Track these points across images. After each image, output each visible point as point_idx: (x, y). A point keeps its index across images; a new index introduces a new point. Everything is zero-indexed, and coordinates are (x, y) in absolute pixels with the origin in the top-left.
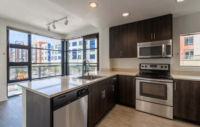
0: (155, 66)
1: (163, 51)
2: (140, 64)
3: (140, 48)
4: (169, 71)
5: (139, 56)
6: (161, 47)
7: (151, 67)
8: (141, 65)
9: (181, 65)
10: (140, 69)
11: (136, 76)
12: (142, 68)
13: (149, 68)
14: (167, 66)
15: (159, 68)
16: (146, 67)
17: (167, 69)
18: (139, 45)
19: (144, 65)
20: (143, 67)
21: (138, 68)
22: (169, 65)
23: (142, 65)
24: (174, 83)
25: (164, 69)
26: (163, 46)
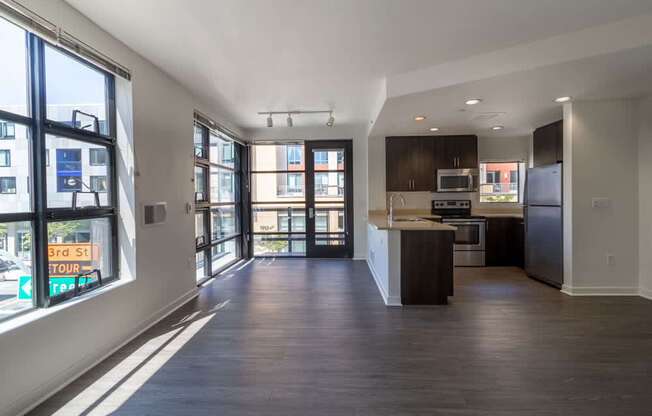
0: (454, 203)
2: (433, 202)
3: (442, 178)
5: (439, 190)
10: (433, 210)
13: (446, 206)
14: (467, 202)
15: (458, 206)
16: (442, 204)
17: (468, 207)
18: (442, 173)
19: (439, 203)
20: (437, 205)
21: (430, 207)
22: (470, 201)
23: (435, 203)
24: (486, 221)
25: (465, 207)
26: (471, 176)
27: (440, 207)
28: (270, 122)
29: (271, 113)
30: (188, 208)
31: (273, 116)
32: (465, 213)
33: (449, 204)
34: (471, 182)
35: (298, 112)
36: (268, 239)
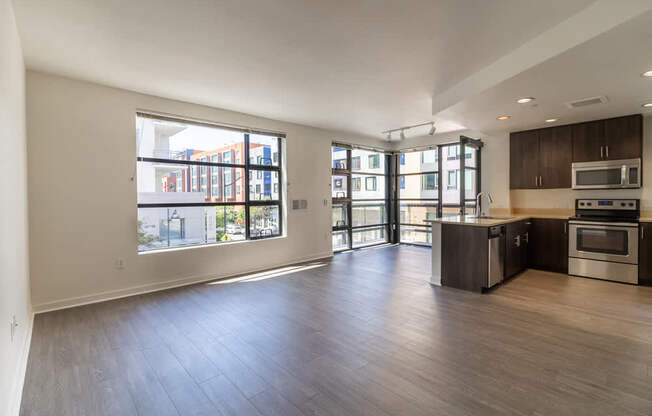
0: (610, 202)
1: (623, 176)
2: (577, 201)
3: (578, 173)
4: (637, 211)
5: (574, 186)
6: (620, 170)
7: (599, 205)
10: (577, 209)
11: (571, 219)
12: (580, 207)
13: (595, 206)
14: (635, 202)
15: (616, 206)
16: (589, 204)
17: (634, 208)
18: (576, 167)
19: (586, 202)
20: (583, 204)
21: (572, 206)
22: (638, 201)
23: (580, 202)
24: (639, 227)
25: (627, 207)
26: (625, 169)
27: (585, 207)
28: (402, 135)
29: (403, 129)
30: (325, 202)
31: (405, 131)
32: (632, 215)
34: (625, 176)
35: (409, 128)
36: (416, 230)
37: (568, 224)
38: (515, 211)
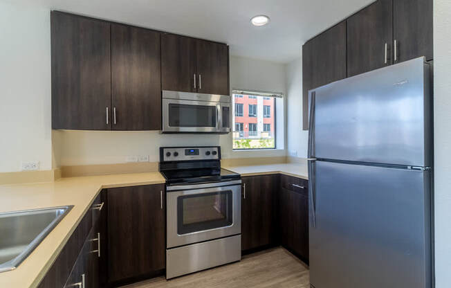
0: (196, 151)
2: (162, 149)
3: (171, 106)
4: (218, 161)
7: (186, 154)
8: (164, 149)
9: (234, 148)
12: (166, 159)
13: (182, 157)
15: (201, 155)
16: (176, 154)
17: (216, 157)
19: (172, 151)
20: (168, 154)
21: (156, 159)
22: (220, 149)
23: (165, 151)
25: (210, 157)
26: (219, 108)
27: (172, 158)
33: (188, 152)
34: (220, 117)
37: (165, 191)
38: (65, 173)
